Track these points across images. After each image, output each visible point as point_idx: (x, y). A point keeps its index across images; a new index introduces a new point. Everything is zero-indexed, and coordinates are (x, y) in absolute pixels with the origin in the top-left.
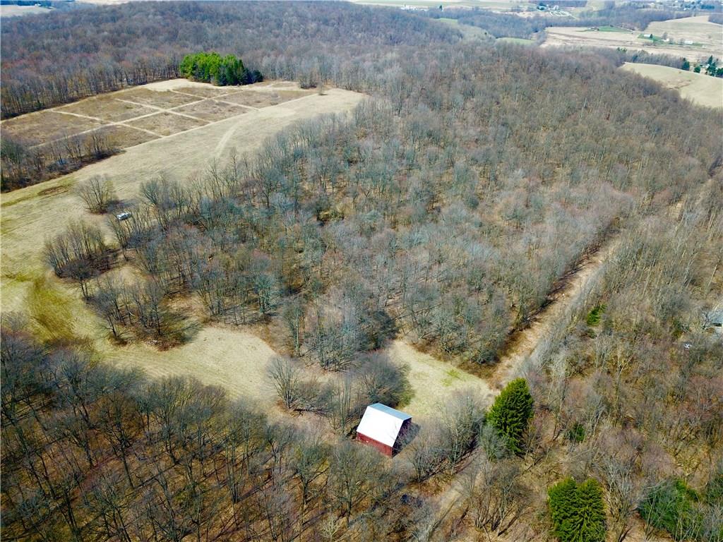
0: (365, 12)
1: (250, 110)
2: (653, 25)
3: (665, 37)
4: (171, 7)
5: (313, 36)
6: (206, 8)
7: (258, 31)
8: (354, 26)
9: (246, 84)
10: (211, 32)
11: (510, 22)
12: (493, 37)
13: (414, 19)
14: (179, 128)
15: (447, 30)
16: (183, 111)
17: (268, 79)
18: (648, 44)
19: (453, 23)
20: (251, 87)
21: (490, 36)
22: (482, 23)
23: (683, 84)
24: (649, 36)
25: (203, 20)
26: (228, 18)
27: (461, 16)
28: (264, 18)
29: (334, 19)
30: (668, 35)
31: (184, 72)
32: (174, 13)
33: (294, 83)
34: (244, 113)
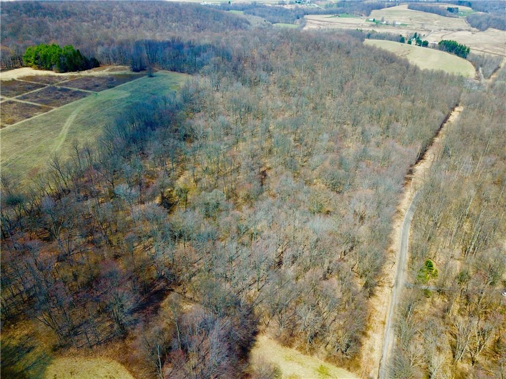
0: (176, 7)
1: (90, 94)
2: (374, 12)
3: (383, 20)
4: (15, 6)
5: (138, 26)
6: (47, 6)
7: (92, 24)
8: (168, 18)
9: (85, 70)
10: (52, 26)
11: (279, 12)
12: (270, 23)
13: (213, 11)
14: (23, 116)
15: (238, 19)
16: (28, 98)
17: (104, 65)
18: (373, 26)
19: (240, 14)
20: (90, 72)
21: (268, 23)
22: (261, 13)
24: (373, 20)
25: (45, 16)
26: (66, 14)
27: (244, 8)
28: (96, 13)
29: (152, 13)
30: (385, 19)
31: (28, 61)
32: (19, 11)
33: (127, 67)
34: (84, 97)
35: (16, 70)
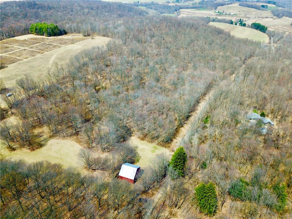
0: (108, 4)
1: (62, 46)
2: (219, 7)
3: (223, 12)
4: (23, 3)
5: (87, 15)
6: (39, 3)
7: (63, 13)
8: (104, 10)
9: (60, 36)
10: (42, 14)
11: (166, 7)
12: (160, 13)
13: (128, 7)
14: (32, 55)
15: (142, 11)
16: (33, 48)
17: (69, 33)
18: (218, 15)
19: (144, 8)
20: (62, 37)
22: (155, 8)
23: (231, 30)
24: (218, 12)
25: (38, 9)
26: (49, 8)
27: (146, 5)
28: (65, 8)
29: (95, 7)
30: (225, 11)
31: (32, 31)
32: (25, 6)
33: (80, 34)
34: (60, 48)
35: (26, 35)
